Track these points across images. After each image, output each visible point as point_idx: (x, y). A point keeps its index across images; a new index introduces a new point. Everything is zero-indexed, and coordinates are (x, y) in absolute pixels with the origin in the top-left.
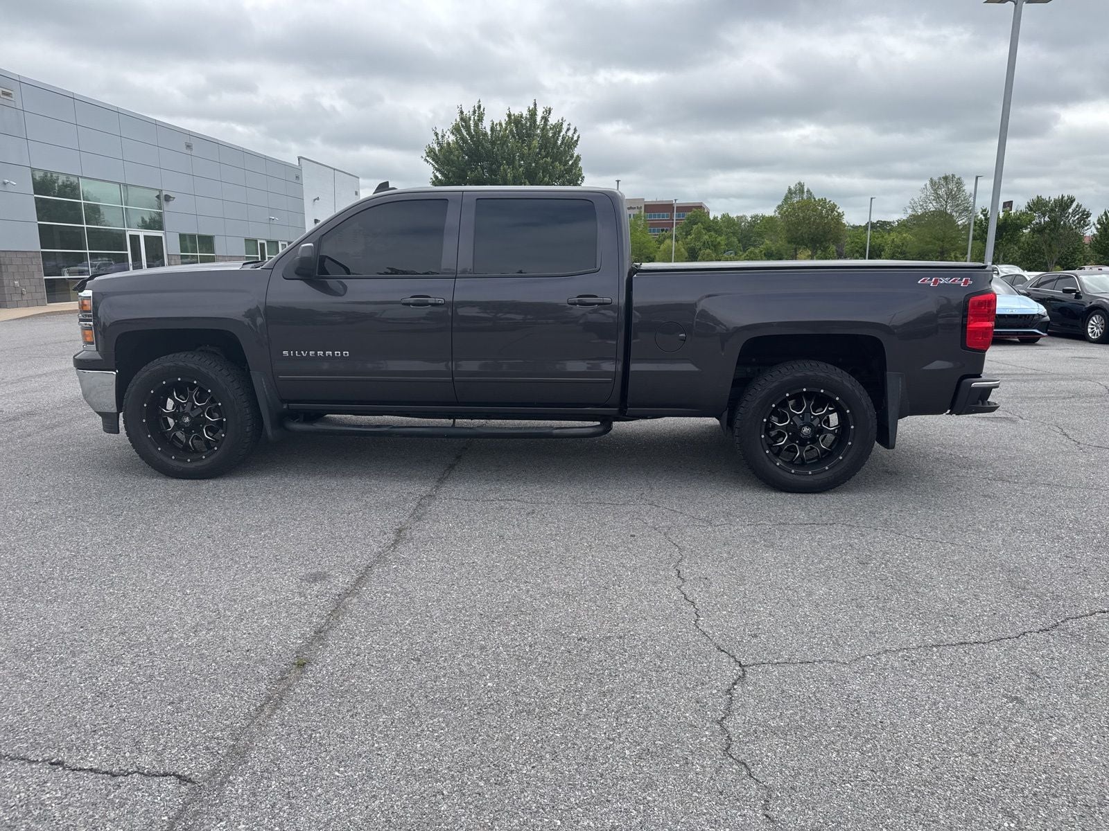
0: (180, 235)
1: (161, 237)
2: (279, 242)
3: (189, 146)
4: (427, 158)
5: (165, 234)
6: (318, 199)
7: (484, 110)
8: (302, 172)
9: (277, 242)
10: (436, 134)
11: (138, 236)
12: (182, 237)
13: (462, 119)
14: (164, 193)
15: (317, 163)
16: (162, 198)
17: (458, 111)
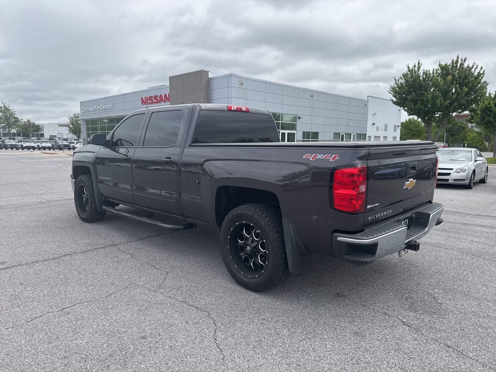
0: (303, 132)
1: (295, 133)
2: (352, 134)
3: (312, 96)
4: (391, 92)
5: (296, 132)
6: (376, 114)
7: (421, 65)
8: (368, 103)
9: (351, 134)
10: (395, 79)
11: (285, 133)
12: (304, 133)
13: (409, 71)
14: (298, 116)
15: (378, 98)
16: (297, 118)
17: (406, 67)
